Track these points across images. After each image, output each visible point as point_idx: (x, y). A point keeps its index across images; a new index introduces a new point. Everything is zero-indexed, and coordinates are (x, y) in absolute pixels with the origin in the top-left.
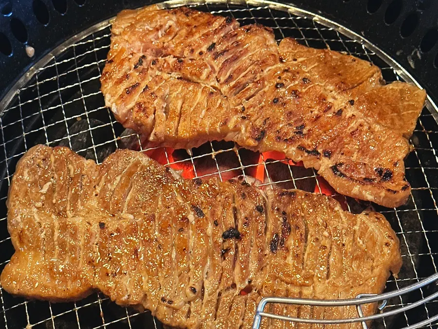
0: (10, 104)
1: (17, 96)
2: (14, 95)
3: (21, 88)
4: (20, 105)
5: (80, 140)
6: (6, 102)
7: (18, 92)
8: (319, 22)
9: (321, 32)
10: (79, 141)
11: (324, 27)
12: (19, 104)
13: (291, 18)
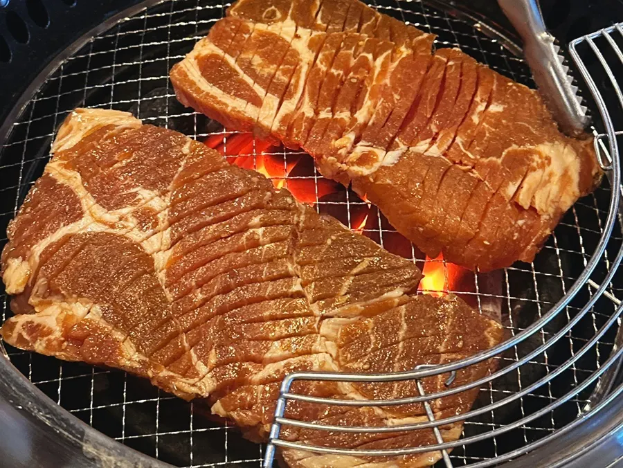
0: (78, 52)
1: (89, 44)
2: (85, 43)
3: (97, 36)
4: (91, 55)
5: (155, 109)
6: (74, 49)
7: (92, 40)
8: (479, 30)
9: (481, 41)
10: (153, 111)
11: (485, 36)
12: (89, 53)
13: (447, 19)
